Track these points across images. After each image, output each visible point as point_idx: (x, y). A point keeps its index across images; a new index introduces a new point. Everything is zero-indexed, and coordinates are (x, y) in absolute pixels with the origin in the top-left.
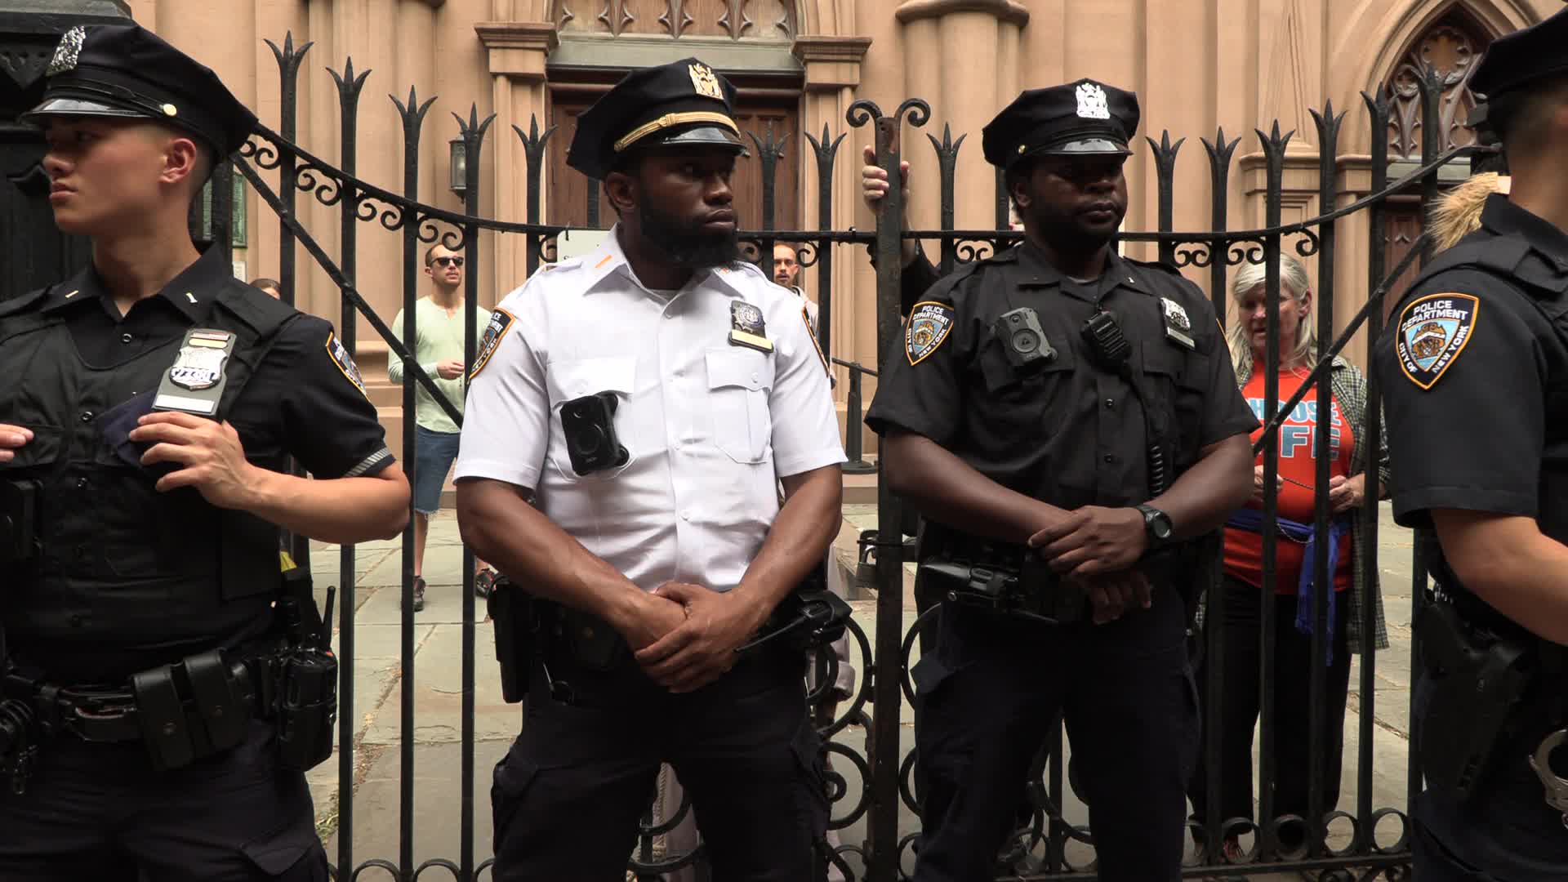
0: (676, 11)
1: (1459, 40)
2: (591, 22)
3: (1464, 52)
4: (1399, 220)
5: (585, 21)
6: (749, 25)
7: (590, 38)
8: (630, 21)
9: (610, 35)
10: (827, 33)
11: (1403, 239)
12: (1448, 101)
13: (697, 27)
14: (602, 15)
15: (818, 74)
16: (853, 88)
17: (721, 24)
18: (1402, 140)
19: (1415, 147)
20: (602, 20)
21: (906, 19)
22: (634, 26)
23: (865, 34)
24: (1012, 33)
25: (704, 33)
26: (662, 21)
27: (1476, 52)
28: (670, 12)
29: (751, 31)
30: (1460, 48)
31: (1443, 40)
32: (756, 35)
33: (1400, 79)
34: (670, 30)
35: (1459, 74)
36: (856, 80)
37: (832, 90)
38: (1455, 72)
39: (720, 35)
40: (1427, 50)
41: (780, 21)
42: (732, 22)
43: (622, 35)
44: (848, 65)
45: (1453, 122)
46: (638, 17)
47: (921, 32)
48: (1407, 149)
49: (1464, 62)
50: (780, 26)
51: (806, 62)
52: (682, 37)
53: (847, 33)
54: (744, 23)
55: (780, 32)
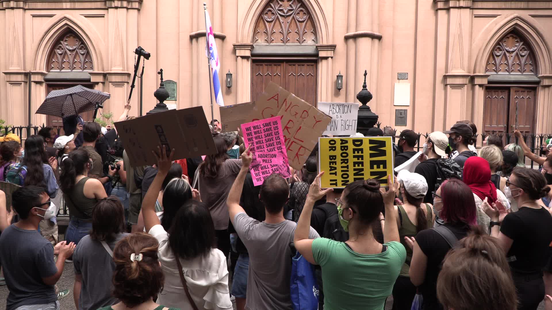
0: (285, 37)
1: (516, 38)
2: (263, 41)
3: (517, 42)
4: (495, 92)
5: (261, 40)
6: (305, 40)
7: (263, 45)
8: (273, 40)
9: (268, 44)
10: (325, 43)
11: (496, 97)
12: (512, 56)
13: (291, 41)
14: (266, 39)
15: (322, 54)
16: (332, 58)
17: (297, 40)
18: (496, 68)
19: (500, 70)
20: (266, 40)
21: (347, 38)
22: (274, 41)
23: (335, 44)
24: (376, 41)
25: (293, 43)
26: (281, 40)
27: (521, 41)
28: (284, 37)
29: (305, 42)
30: (516, 40)
31: (511, 38)
32: (307, 43)
33: (496, 50)
34: (284, 42)
35: (516, 48)
36: (332, 55)
37: (326, 58)
38: (514, 47)
39: (297, 43)
40: (505, 41)
41: (313, 39)
42: (300, 40)
43: (271, 44)
44: (330, 51)
45: (513, 62)
46: (275, 39)
47: (351, 41)
48: (498, 71)
49: (517, 44)
50: (313, 40)
51: (319, 51)
52: (287, 44)
53: (330, 43)
54: (303, 40)
55: (313, 41)
